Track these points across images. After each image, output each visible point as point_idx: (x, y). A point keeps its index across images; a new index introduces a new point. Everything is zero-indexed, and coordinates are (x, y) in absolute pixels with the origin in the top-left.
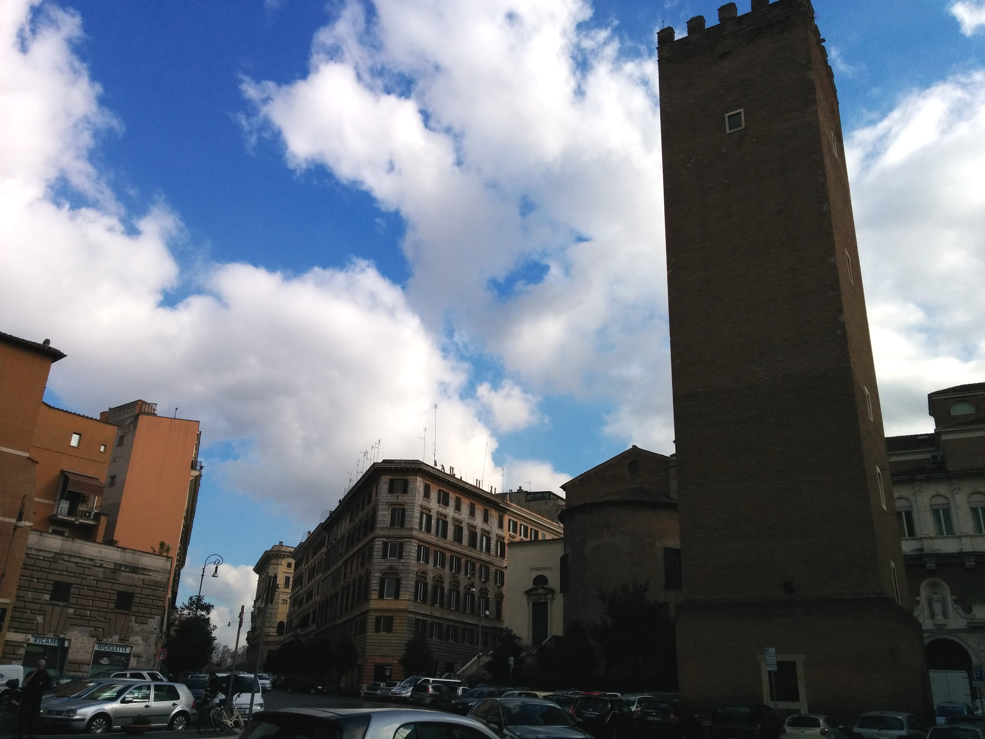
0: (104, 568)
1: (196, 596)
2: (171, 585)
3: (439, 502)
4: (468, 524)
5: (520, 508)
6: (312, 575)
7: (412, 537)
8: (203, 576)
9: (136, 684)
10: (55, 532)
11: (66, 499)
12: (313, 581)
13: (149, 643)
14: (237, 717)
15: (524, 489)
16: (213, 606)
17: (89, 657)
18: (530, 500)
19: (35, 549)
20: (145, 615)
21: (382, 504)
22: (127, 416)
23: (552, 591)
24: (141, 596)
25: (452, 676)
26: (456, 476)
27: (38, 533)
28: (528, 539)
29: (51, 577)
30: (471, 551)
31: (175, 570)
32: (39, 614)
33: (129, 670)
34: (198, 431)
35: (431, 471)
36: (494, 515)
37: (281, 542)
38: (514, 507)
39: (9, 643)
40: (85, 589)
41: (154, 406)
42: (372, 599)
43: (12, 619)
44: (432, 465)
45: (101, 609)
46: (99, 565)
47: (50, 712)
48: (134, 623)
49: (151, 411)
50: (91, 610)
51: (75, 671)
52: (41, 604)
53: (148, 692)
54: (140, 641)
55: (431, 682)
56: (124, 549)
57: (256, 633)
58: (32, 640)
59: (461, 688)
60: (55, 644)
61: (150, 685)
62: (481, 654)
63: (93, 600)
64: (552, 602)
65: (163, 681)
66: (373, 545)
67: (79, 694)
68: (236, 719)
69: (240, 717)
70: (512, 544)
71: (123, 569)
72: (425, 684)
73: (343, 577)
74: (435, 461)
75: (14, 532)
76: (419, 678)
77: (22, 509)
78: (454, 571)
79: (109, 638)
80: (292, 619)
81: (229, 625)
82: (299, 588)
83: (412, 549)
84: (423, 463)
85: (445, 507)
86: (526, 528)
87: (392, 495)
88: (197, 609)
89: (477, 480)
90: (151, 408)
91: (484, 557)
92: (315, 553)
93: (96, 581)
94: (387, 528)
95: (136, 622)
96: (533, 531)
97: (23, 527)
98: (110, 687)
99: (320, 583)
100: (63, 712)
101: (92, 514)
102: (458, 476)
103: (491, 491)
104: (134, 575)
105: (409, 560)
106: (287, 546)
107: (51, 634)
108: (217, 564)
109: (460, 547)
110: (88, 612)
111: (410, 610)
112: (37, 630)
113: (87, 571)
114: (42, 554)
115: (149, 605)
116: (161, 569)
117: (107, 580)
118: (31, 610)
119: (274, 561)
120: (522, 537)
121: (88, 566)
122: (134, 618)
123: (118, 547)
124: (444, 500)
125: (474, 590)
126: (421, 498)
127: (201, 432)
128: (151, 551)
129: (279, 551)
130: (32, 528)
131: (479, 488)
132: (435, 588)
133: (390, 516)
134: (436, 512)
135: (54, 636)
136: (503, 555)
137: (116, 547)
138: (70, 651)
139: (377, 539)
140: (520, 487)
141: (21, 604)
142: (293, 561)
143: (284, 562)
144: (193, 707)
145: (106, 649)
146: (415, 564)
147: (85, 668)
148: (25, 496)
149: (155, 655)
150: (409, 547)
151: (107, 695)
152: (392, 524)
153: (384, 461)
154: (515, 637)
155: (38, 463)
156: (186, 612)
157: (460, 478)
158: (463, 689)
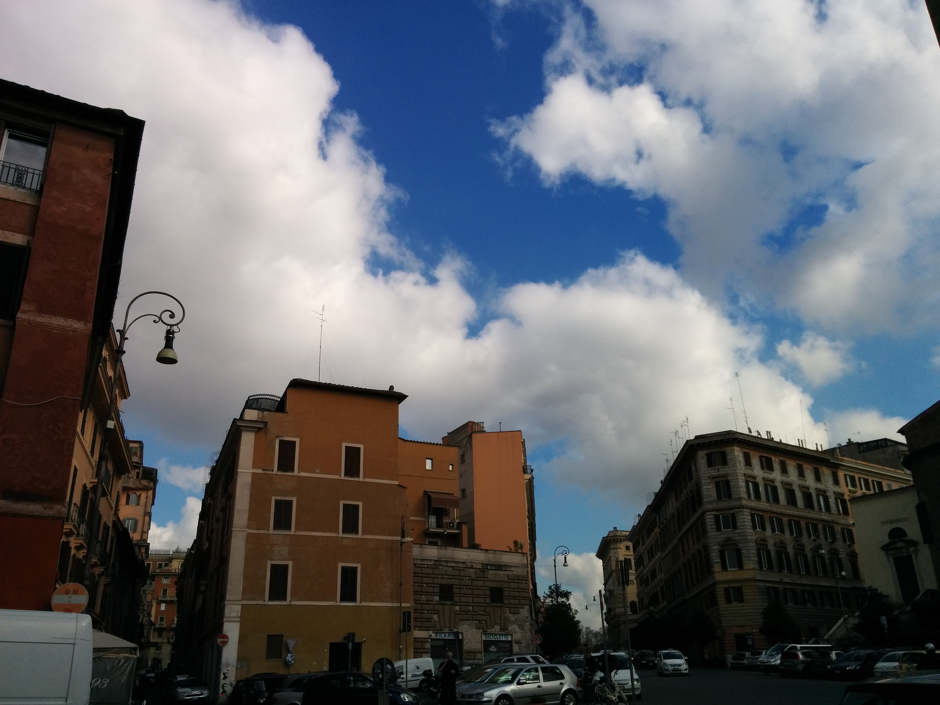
0: (474, 568)
1: (554, 585)
2: (530, 578)
3: (762, 468)
4: (799, 486)
5: (854, 461)
6: (651, 555)
7: (743, 507)
8: (555, 566)
9: (525, 668)
10: (431, 543)
11: (433, 515)
12: (654, 560)
13: (525, 630)
14: (619, 693)
15: (855, 440)
16: (570, 593)
17: (479, 646)
18: (864, 451)
19: (419, 559)
20: (516, 606)
21: (705, 478)
22: (463, 437)
23: (914, 543)
24: (509, 590)
25: (820, 641)
26: (774, 440)
27: (419, 546)
28: (872, 492)
29: (437, 581)
30: (809, 513)
31: (531, 564)
32: (435, 614)
33: (514, 655)
34: (522, 439)
35: (747, 438)
36: (826, 473)
37: (615, 528)
38: (847, 461)
39: (418, 640)
40: (463, 588)
41: (482, 425)
42: (716, 572)
43: (415, 620)
44: (747, 432)
45: (480, 605)
46: (470, 567)
47: (463, 696)
48: (509, 614)
49: (480, 429)
50: (472, 606)
51: (472, 659)
52: (434, 604)
53: (537, 674)
54: (517, 629)
55: (799, 648)
56: (486, 550)
57: (613, 613)
58: (433, 636)
59: (834, 652)
60: (452, 637)
61: (537, 668)
62: (846, 616)
63: (472, 597)
64: (916, 556)
65: (545, 663)
66: (704, 520)
67: (482, 679)
68: (619, 694)
69: (622, 692)
70: (854, 500)
71: (489, 568)
72: (793, 651)
73: (681, 553)
74: (749, 429)
75: (401, 548)
76: (785, 645)
77: (403, 528)
78: (795, 535)
79: (492, 629)
80: (642, 598)
81: (587, 609)
82: (642, 568)
83: (745, 518)
84: (736, 433)
85: (770, 472)
86: (866, 481)
87: (712, 468)
88: (557, 596)
89: (798, 440)
90: (480, 427)
91: (825, 516)
92: (649, 534)
93: (471, 581)
94: (714, 501)
95: (510, 613)
96: (875, 482)
97: (406, 542)
98: (504, 672)
99: (661, 562)
100: (472, 695)
101: (455, 524)
102: (777, 439)
103: (817, 448)
104: (499, 572)
105: (745, 529)
106: (621, 531)
107: (446, 629)
108: (565, 553)
109: (796, 510)
110: (471, 608)
111: (757, 579)
112: (435, 627)
113: (462, 573)
114: (425, 562)
115: (518, 597)
116: (520, 564)
117: (479, 579)
118: (427, 610)
119: (612, 546)
120: (864, 490)
121: (462, 569)
122: (507, 609)
123: (481, 550)
124: (768, 466)
125: (823, 551)
126: (743, 467)
127: (524, 439)
128: (508, 550)
129: (615, 536)
130: (413, 542)
131: (803, 448)
132: (779, 554)
133: (715, 489)
134: (762, 479)
135: (450, 631)
136: (846, 512)
137: (480, 549)
138: (464, 643)
139: (707, 513)
140: (849, 439)
141: (418, 606)
142: (630, 544)
143: (623, 545)
144: (578, 685)
145: (492, 638)
146: (752, 533)
147: (479, 656)
148: (403, 516)
149: (532, 640)
150: (741, 517)
151: (503, 678)
152: (719, 496)
153: (697, 437)
154: (881, 596)
155: (406, 488)
156: (549, 600)
157: (779, 441)
158: (836, 653)
